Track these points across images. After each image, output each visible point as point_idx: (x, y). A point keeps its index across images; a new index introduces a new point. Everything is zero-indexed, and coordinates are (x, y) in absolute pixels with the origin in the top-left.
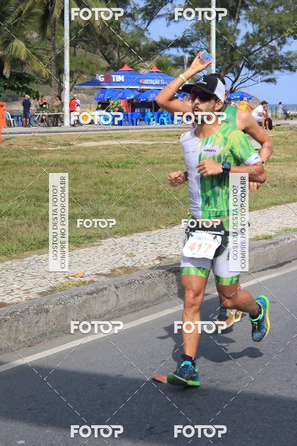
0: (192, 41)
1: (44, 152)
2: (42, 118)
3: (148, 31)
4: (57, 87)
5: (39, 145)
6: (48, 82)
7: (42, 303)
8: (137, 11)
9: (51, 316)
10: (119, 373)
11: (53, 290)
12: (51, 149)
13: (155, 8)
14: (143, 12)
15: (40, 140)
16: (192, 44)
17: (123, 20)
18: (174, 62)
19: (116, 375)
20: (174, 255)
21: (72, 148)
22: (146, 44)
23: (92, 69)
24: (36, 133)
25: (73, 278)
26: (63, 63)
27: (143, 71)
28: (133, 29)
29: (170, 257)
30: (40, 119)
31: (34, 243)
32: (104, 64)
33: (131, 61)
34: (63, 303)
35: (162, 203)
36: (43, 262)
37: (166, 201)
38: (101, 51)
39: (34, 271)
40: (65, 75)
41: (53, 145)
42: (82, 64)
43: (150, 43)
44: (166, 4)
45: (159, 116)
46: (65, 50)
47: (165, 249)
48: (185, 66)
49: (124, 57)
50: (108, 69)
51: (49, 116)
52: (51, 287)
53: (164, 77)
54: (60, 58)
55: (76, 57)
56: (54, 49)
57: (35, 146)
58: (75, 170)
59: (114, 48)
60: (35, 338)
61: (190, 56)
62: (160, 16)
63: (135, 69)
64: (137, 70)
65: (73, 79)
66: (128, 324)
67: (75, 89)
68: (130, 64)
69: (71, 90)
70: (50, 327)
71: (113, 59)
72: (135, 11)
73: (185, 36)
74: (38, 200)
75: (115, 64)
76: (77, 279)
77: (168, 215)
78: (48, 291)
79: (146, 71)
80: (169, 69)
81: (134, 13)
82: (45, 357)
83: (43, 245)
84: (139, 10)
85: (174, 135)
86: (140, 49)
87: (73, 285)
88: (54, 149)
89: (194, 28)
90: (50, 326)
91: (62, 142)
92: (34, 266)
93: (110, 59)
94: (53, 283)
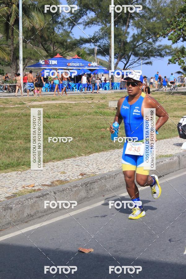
0: (100, 39)
1: (7, 109)
2: (5, 87)
3: (72, 33)
4: (15, 68)
5: (4, 104)
6: (9, 65)
7: (8, 203)
8: (65, 20)
9: (14, 212)
10: (57, 247)
11: (14, 195)
12: (12, 106)
13: (76, 18)
14: (68, 21)
15: (5, 101)
16: (100, 41)
17: (56, 26)
18: (88, 52)
19: (55, 248)
20: (91, 172)
21: (25, 106)
22: (71, 41)
23: (37, 57)
24: (2, 96)
25: (27, 187)
26: (19, 53)
27: (69, 58)
28: (62, 31)
29: (88, 173)
30: (4, 88)
31: (2, 165)
32: (45, 53)
33: (61, 52)
34: (21, 203)
35: (82, 140)
36: (8, 177)
37: (85, 139)
38: (42, 45)
39: (2, 183)
40: (20, 60)
41: (13, 104)
42: (31, 53)
43: (73, 40)
44: (83, 16)
45: (79, 86)
46: (20, 44)
47: (85, 169)
48: (95, 55)
49: (57, 49)
50: (47, 57)
51: (10, 86)
52: (13, 193)
53: (82, 62)
54: (17, 50)
55: (27, 49)
56: (13, 44)
57: (1, 105)
58: (27, 120)
59: (51, 43)
60: (3, 226)
61: (98, 48)
62: (79, 23)
63: (63, 56)
64: (65, 57)
65: (25, 63)
66: (63, 216)
67: (26, 69)
68: (60, 53)
69: (23, 70)
70: (13, 219)
71: (50, 50)
72: (63, 20)
73: (95, 36)
74: (4, 139)
75: (51, 53)
76: (30, 188)
77: (86, 147)
78: (12, 196)
79: (71, 58)
80: (85, 56)
81: (63, 22)
82: (10, 238)
83: (8, 167)
84: (66, 20)
85: (89, 98)
86: (67, 44)
87: (27, 192)
88: (14, 106)
89: (101, 31)
90: (13, 218)
91: (18, 102)
92: (2, 180)
93: (48, 50)
94: (14, 191)
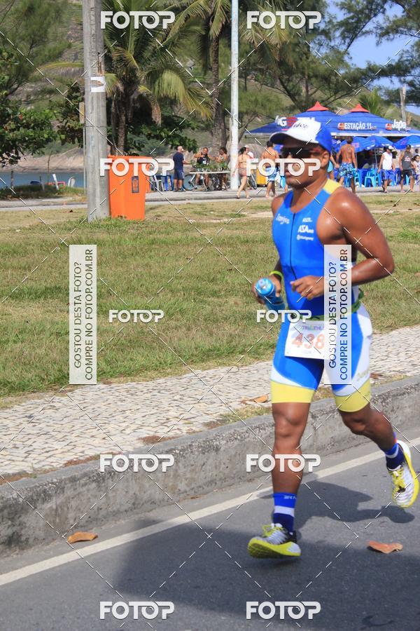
0: (412, 67)
1: (205, 226)
2: (199, 178)
3: (349, 54)
4: (221, 135)
5: (197, 216)
6: (207, 128)
7: (211, 437)
8: (334, 26)
9: (223, 457)
10: (320, 538)
11: (224, 420)
12: (215, 221)
13: (359, 21)
14: (342, 27)
15: (199, 209)
16: (413, 72)
17: (313, 40)
18: (385, 98)
19: (316, 541)
20: (394, 371)
21: (244, 220)
22: (346, 73)
23: (270, 109)
24: (191, 199)
25: (252, 403)
26: (230, 101)
27: (341, 111)
28: (327, 52)
29: (388, 374)
30: (197, 180)
31: (195, 353)
32: (287, 101)
33: (325, 97)
34: (239, 437)
35: (374, 298)
36: (209, 379)
37: (380, 295)
38: (282, 83)
39: (197, 392)
40: (232, 118)
41: (217, 216)
42: (256, 102)
43: (352, 70)
44: (375, 15)
45: (364, 174)
46: (232, 82)
47: (381, 363)
48: (402, 104)
49: (315, 92)
50: (292, 109)
51: (210, 176)
52: (221, 415)
53: (374, 120)
54: (225, 94)
55: (248, 93)
56: (217, 81)
57: (191, 218)
58: (249, 252)
59: (301, 79)
60: (200, 487)
61: (408, 88)
62: (367, 32)
63: (330, 108)
64: (332, 110)
65: (243, 124)
66: (331, 468)
67: (246, 137)
68: (323, 101)
69: (240, 139)
70: (220, 472)
71: (300, 95)
72: (330, 26)
73: (402, 60)
74: (199, 294)
75: (302, 101)
76: (258, 405)
77: (383, 315)
78: (218, 420)
79: (346, 112)
80: (378, 107)
81: (329, 29)
82: (215, 514)
83: (208, 356)
84: (337, 25)
85: (387, 202)
86: (337, 80)
87: (252, 413)
88: (219, 221)
89: (415, 48)
90: (221, 469)
91: (229, 212)
92: (197, 386)
93: (295, 94)
94: (224, 410)
